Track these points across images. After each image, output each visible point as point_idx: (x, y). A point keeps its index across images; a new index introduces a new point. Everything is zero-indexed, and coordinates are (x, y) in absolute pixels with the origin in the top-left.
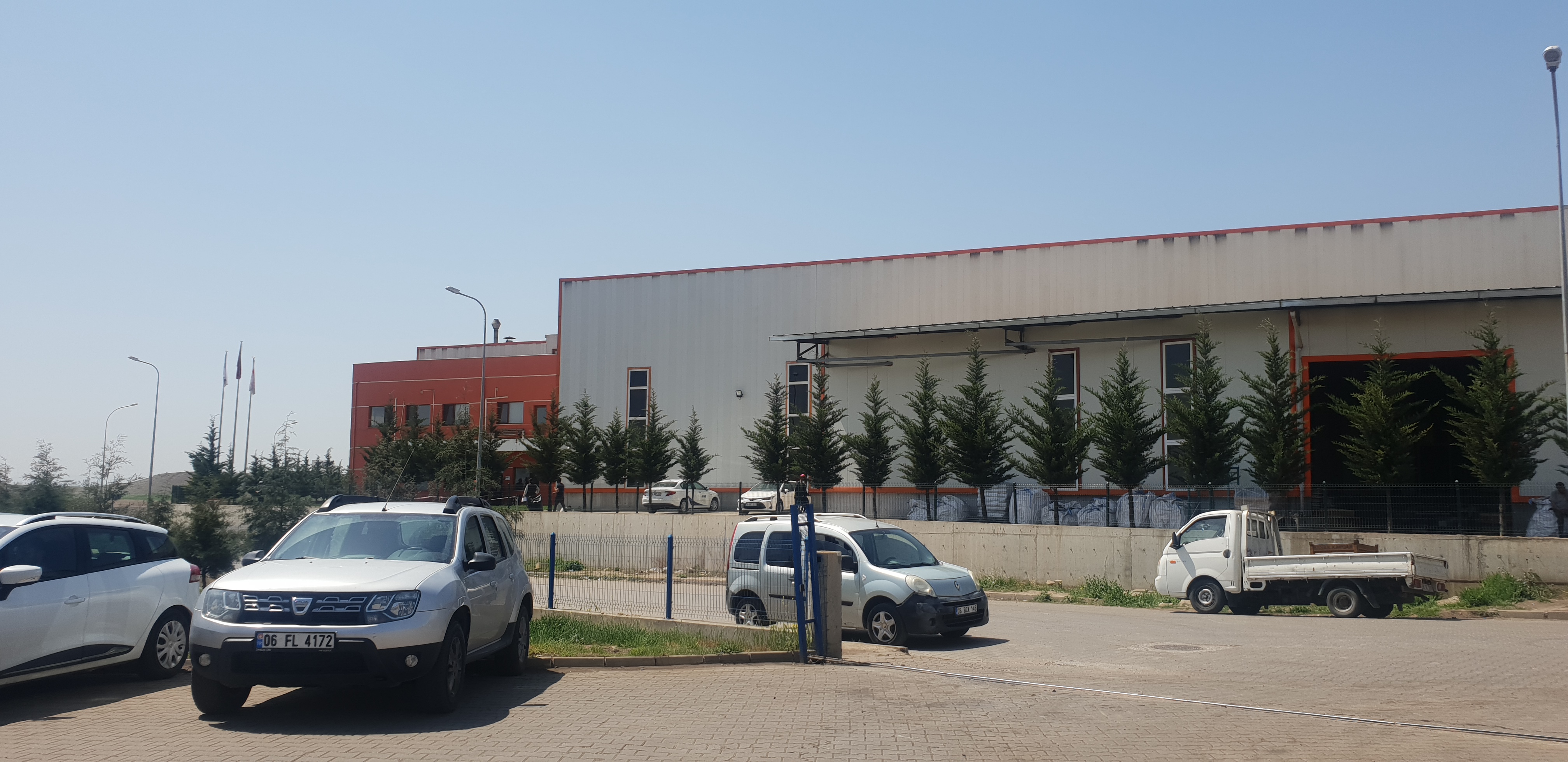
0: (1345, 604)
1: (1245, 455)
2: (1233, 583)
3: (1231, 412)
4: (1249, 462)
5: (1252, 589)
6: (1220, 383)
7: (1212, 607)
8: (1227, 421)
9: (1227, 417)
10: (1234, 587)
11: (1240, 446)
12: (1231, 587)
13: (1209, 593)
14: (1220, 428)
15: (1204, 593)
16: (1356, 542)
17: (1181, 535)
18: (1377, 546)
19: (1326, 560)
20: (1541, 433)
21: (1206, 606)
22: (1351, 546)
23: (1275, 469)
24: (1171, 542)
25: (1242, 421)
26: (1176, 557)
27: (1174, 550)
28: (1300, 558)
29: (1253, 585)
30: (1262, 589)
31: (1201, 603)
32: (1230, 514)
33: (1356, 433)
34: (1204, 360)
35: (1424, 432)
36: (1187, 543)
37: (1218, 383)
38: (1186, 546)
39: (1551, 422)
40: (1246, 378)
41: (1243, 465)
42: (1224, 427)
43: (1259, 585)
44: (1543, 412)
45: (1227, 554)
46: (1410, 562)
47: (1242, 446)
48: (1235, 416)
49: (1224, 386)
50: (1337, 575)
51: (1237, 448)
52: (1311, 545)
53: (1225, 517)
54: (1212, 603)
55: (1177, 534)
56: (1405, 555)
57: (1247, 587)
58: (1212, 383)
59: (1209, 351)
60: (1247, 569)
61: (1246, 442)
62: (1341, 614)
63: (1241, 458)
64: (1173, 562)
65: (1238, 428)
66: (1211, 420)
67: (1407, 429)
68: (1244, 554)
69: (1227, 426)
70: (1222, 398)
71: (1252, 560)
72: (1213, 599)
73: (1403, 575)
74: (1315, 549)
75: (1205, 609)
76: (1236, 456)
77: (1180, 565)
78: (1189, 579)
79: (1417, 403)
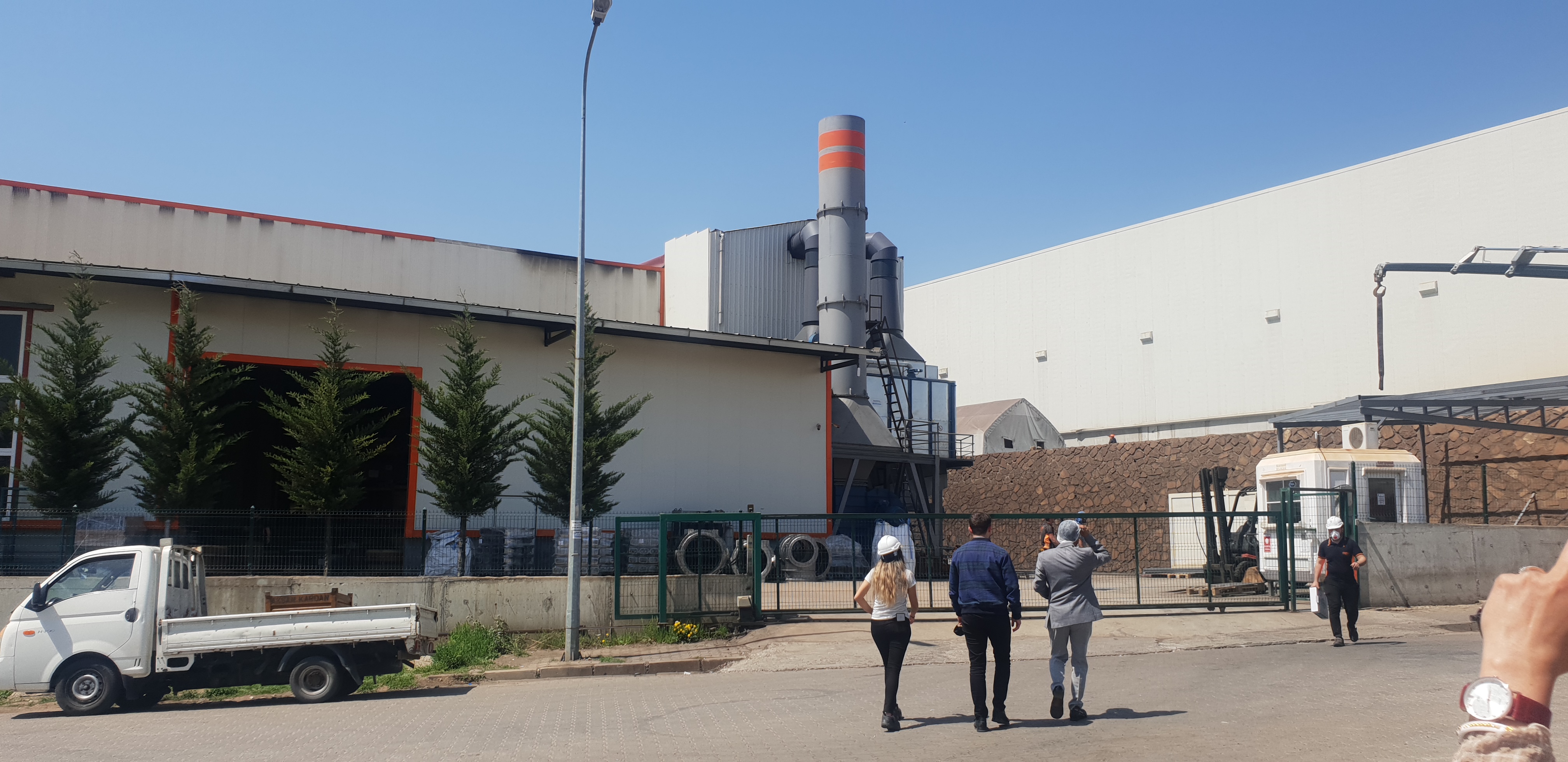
0: (316, 681)
1: (127, 467)
2: (137, 661)
3: (116, 403)
4: (136, 478)
5: (170, 669)
6: (99, 363)
7: (97, 703)
8: (108, 416)
9: (109, 410)
10: (139, 668)
11: (122, 453)
12: (133, 668)
13: (92, 681)
14: (94, 427)
15: (82, 682)
16: (335, 591)
17: (48, 587)
18: (350, 595)
19: (294, 619)
20: (511, 454)
21: (86, 702)
22: (326, 596)
23: (180, 488)
24: (31, 596)
25: (131, 419)
26: (36, 625)
27: (33, 614)
28: (253, 618)
29: (172, 662)
30: (186, 668)
31: (75, 699)
32: (142, 553)
33: (292, 443)
34: (79, 325)
35: (381, 448)
36: (57, 600)
37: (96, 361)
38: (57, 607)
39: (521, 442)
40: (146, 357)
41: (126, 479)
42: (102, 425)
43: (183, 661)
44: (513, 430)
45: (131, 616)
46: (414, 618)
47: (126, 454)
48: (120, 411)
49: (105, 366)
50: (308, 641)
51: (117, 457)
52: (268, 597)
53: (132, 556)
54: (96, 697)
55: (42, 585)
56: (408, 608)
57: (161, 665)
58: (90, 360)
59: (87, 313)
60: (165, 638)
61: (134, 447)
62: (311, 697)
63: (120, 471)
64: (29, 633)
65: (124, 429)
66: (82, 413)
67: (363, 441)
68: (161, 614)
69: (108, 423)
70: (104, 382)
71: (174, 623)
72: (99, 690)
73: (403, 635)
74: (273, 603)
75: (84, 707)
76: (115, 468)
77: (44, 638)
78: (57, 659)
79: (373, 410)
